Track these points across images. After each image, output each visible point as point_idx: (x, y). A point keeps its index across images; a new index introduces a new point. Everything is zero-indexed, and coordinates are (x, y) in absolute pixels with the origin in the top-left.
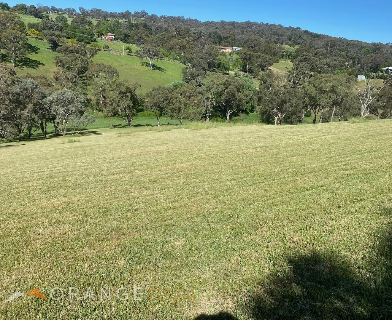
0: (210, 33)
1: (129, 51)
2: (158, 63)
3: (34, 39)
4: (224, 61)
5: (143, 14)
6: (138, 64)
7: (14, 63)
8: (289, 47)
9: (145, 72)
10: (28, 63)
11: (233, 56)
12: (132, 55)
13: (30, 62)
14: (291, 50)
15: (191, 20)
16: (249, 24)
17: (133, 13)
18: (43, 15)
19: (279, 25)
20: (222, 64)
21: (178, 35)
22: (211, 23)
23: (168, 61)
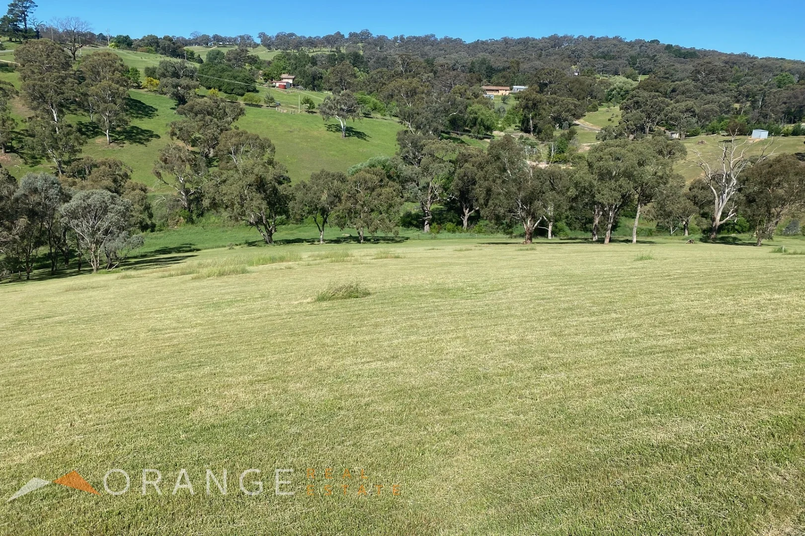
0: (473, 63)
1: (308, 105)
2: (360, 124)
3: (153, 94)
4: (482, 114)
5: (364, 37)
6: (320, 128)
7: (110, 136)
8: (624, 79)
9: (331, 142)
10: (134, 136)
11: (508, 103)
12: (315, 112)
13: (138, 134)
14: (628, 87)
15: (448, 40)
16: (555, 42)
17: (347, 36)
18: (185, 51)
19: (616, 38)
20: (479, 120)
21: (406, 71)
22: (483, 43)
23: (380, 120)
